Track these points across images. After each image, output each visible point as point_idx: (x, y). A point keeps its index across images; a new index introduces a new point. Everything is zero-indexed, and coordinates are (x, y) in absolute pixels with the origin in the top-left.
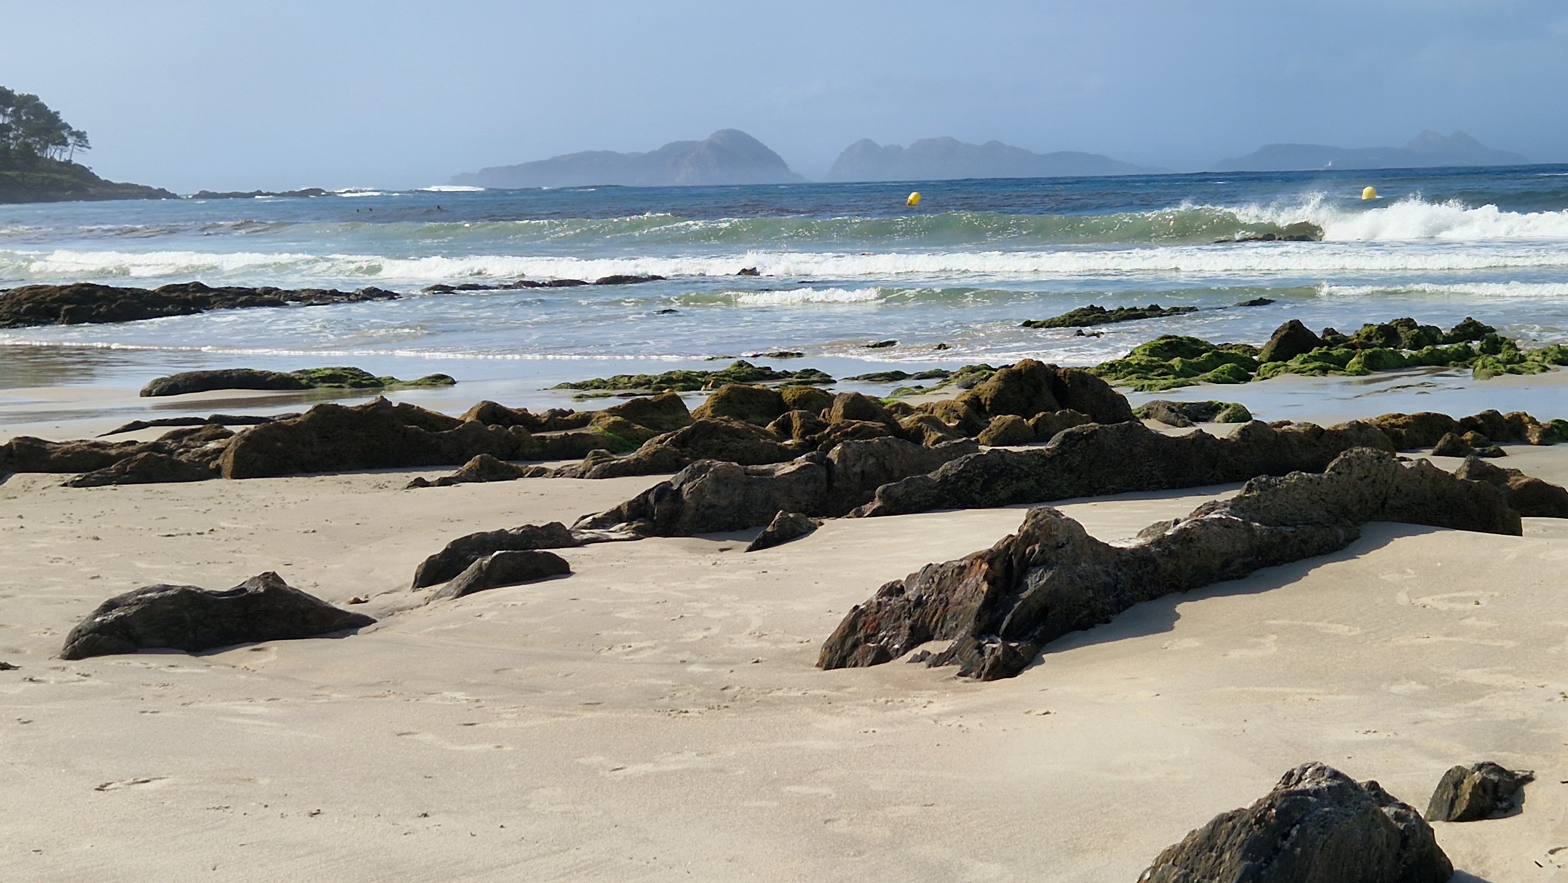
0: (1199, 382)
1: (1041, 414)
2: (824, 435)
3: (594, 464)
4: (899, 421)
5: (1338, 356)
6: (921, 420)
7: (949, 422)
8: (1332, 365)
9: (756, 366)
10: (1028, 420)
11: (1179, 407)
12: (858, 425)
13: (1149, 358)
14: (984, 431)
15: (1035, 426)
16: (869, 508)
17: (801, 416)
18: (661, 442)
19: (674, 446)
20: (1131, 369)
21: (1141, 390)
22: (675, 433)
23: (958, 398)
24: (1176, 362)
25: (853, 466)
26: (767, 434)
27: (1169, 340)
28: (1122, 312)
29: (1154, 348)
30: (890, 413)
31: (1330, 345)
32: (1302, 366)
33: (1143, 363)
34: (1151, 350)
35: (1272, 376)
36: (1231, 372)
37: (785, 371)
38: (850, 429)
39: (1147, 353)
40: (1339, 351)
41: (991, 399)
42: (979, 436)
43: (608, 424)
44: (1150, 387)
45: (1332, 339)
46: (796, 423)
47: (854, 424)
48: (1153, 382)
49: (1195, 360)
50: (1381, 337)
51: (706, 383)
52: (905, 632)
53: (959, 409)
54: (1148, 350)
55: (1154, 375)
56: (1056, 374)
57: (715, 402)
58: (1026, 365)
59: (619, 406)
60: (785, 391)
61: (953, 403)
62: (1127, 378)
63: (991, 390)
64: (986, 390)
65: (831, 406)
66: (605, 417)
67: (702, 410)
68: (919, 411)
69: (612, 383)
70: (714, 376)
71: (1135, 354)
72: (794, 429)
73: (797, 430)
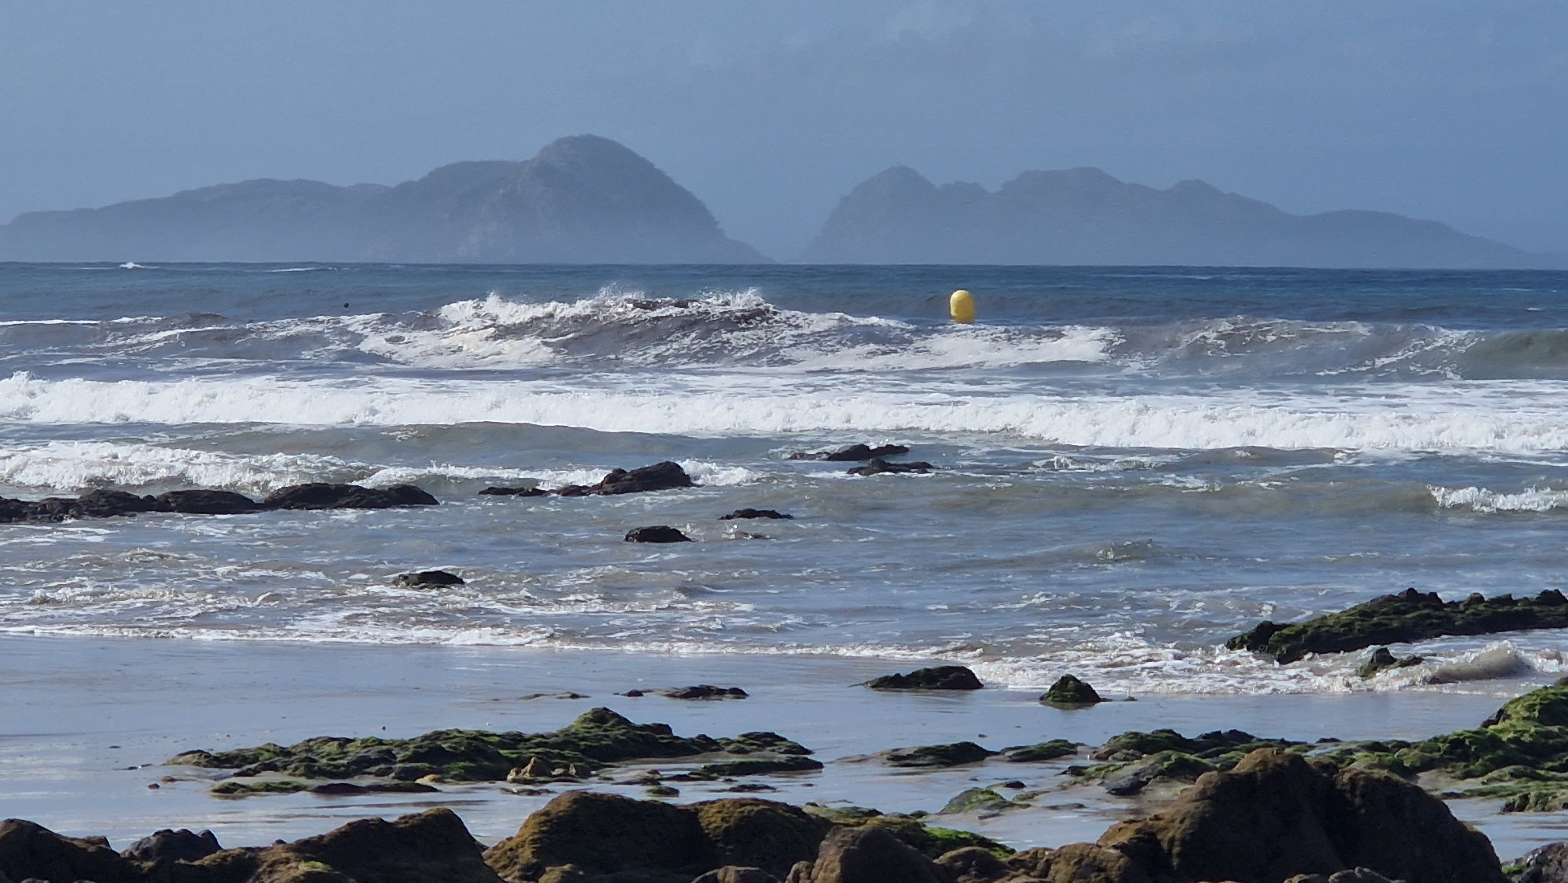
1: (1296, 880)
9: (636, 721)
13: (1542, 729)
17: (743, 880)
20: (1500, 752)
21: (1521, 808)
28: (1481, 607)
29: (1550, 704)
30: (949, 874)
33: (1526, 738)
34: (1544, 708)
37: (704, 737)
39: (1536, 714)
43: (295, 879)
44: (1542, 800)
48: (1549, 787)
51: (520, 763)
53: (1109, 865)
54: (1538, 707)
55: (1551, 769)
56: (1332, 784)
57: (542, 832)
58: (1264, 762)
59: (321, 837)
60: (706, 808)
61: (1095, 850)
62: (1490, 775)
63: (1182, 822)
64: (1173, 821)
65: (812, 855)
66: (287, 861)
67: (511, 850)
68: (1018, 869)
69: (304, 755)
70: (538, 745)
71: (1509, 717)
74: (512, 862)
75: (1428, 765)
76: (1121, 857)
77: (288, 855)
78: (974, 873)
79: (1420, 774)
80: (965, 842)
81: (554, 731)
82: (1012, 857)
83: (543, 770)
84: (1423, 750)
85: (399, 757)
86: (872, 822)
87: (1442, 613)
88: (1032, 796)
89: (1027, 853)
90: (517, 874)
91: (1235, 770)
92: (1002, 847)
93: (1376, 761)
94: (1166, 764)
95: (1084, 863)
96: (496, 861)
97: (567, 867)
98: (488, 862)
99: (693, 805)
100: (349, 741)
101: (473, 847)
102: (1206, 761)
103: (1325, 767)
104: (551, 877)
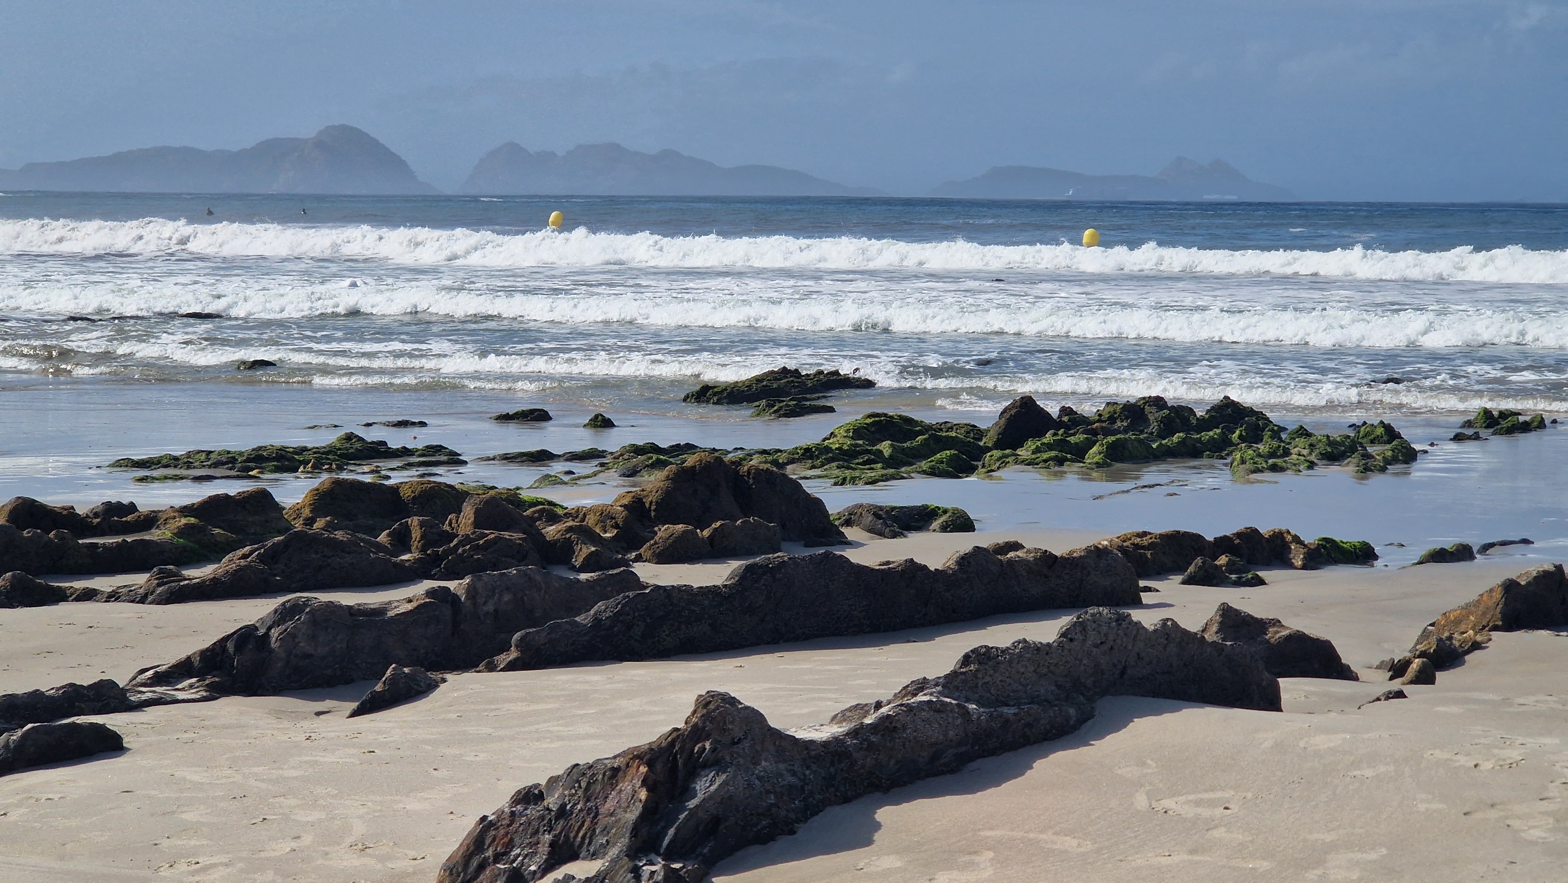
0: (912, 475)
1: (718, 524)
2: (450, 549)
3: (159, 585)
4: (543, 531)
5: (1076, 443)
6: (570, 529)
7: (606, 532)
8: (1069, 456)
9: (369, 439)
10: (702, 531)
11: (887, 512)
12: (493, 536)
13: (853, 442)
14: (648, 544)
15: (711, 538)
16: (503, 659)
17: (422, 524)
18: (245, 557)
19: (261, 561)
20: (830, 455)
21: (842, 484)
22: (263, 546)
23: (616, 500)
24: (885, 447)
25: (485, 603)
26: (380, 547)
27: (877, 419)
28: (822, 377)
29: (859, 428)
30: (532, 520)
31: (1067, 427)
32: (1033, 456)
33: (845, 447)
34: (855, 431)
35: (999, 468)
36: (951, 460)
37: (404, 448)
38: (481, 542)
39: (851, 434)
40: (1077, 438)
41: (657, 502)
42: (642, 550)
43: (178, 527)
44: (853, 480)
45: (1069, 421)
46: (416, 534)
47: (487, 535)
48: (857, 473)
49: (907, 444)
50: (1127, 419)
51: (305, 463)
52: (544, 850)
53: (617, 515)
54: (852, 431)
55: (858, 464)
56: (738, 472)
57: (315, 500)
58: (700, 461)
59: (193, 504)
60: (403, 486)
61: (610, 507)
62: (825, 467)
63: (657, 492)
64: (651, 492)
65: (459, 511)
66: (174, 518)
67: (298, 509)
68: (568, 518)
69: (186, 460)
70: (315, 453)
71: (836, 436)
72: (413, 540)
73: (416, 542)
74: (299, 516)
75: (792, 461)
76: (624, 511)
77: (175, 514)
78: (544, 520)
79: (788, 467)
80: (542, 503)
81: (323, 445)
82: (566, 511)
83: (318, 467)
84: (789, 453)
85: (240, 460)
86: (492, 492)
87: (800, 380)
88: (579, 478)
89: (573, 509)
90: (301, 522)
91: (685, 464)
92: (562, 507)
93: (764, 459)
94: (650, 462)
95: (603, 515)
96: (290, 516)
97: (328, 518)
98: (286, 516)
99: (396, 484)
100: (212, 452)
101: (277, 508)
102: (671, 460)
103: (733, 463)
104: (320, 523)
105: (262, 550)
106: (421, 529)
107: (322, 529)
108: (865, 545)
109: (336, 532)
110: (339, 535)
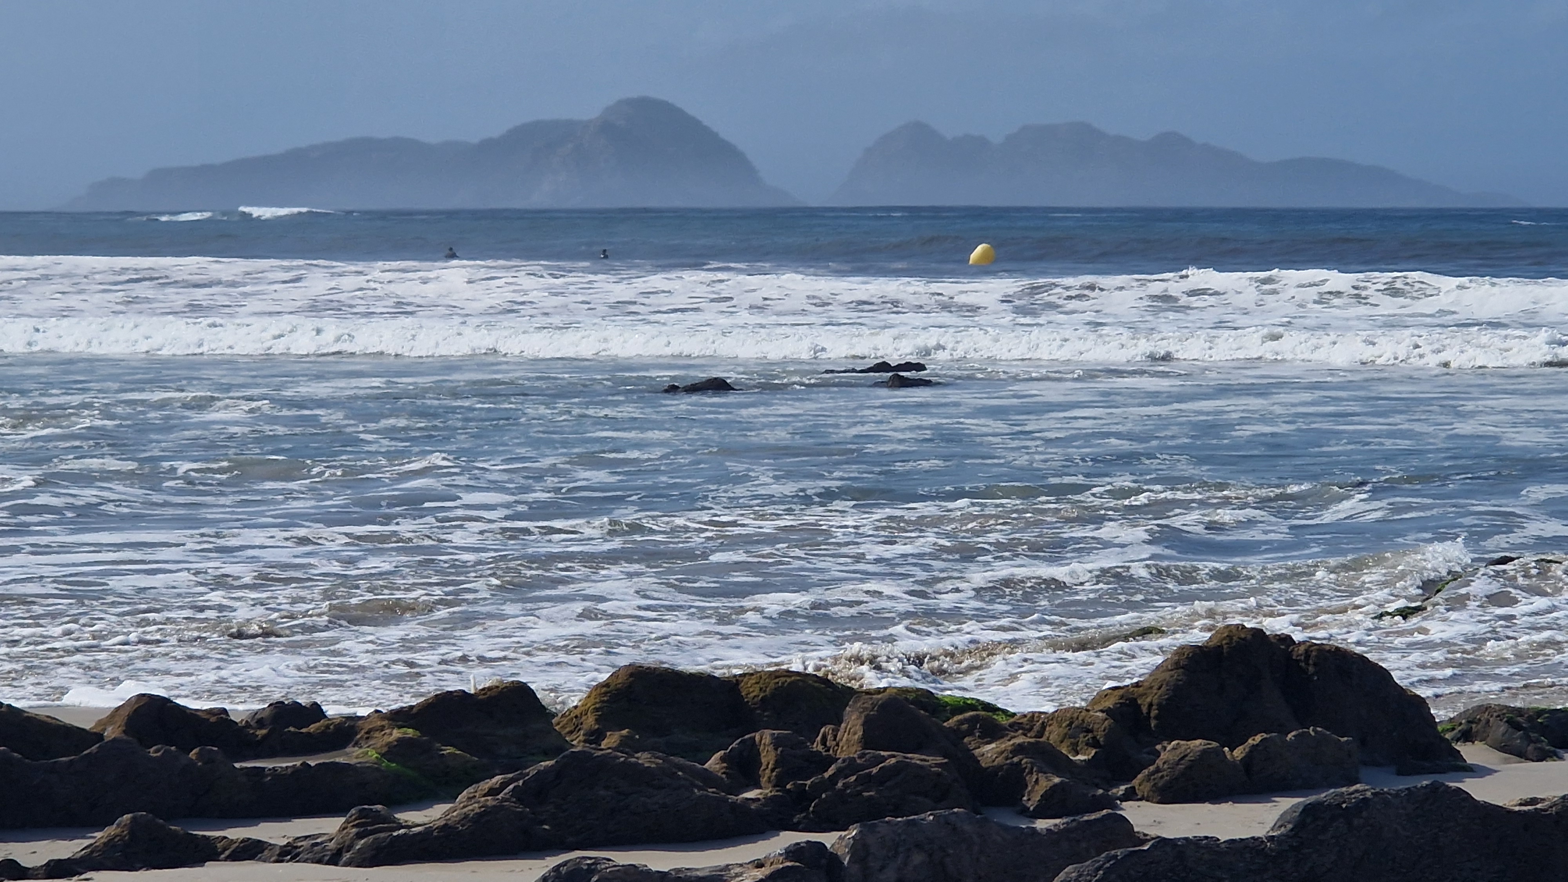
1: (1258, 738)
2: (824, 780)
3: (359, 836)
4: (977, 752)
6: (1019, 749)
7: (1077, 753)
10: (1232, 750)
11: (1530, 719)
12: (893, 761)
14: (1146, 772)
15: (1248, 760)
17: (777, 742)
18: (493, 792)
19: (520, 800)
22: (522, 776)
23: (1095, 701)
25: (882, 868)
26: (708, 778)
30: (957, 734)
38: (875, 770)
41: (1160, 705)
42: (1135, 782)
43: (388, 745)
46: (768, 757)
47: (884, 759)
53: (1096, 726)
57: (603, 702)
58: (1230, 637)
59: (410, 708)
60: (745, 680)
61: (1084, 713)
63: (1159, 688)
64: (1151, 688)
65: (837, 721)
66: (382, 728)
67: (576, 717)
68: (1017, 731)
72: (762, 768)
73: (768, 771)
74: (577, 728)
76: (1106, 719)
77: (383, 723)
78: (977, 734)
80: (971, 707)
82: (1012, 720)
86: (891, 691)
89: (1025, 716)
90: (581, 738)
92: (1005, 712)
95: (1073, 726)
96: (564, 727)
97: (625, 732)
98: (557, 728)
99: (735, 676)
101: (545, 714)
103: (1280, 639)
104: (611, 740)
105: (521, 782)
106: (776, 749)
107: (615, 749)
108: (1496, 771)
109: (639, 755)
110: (644, 758)
